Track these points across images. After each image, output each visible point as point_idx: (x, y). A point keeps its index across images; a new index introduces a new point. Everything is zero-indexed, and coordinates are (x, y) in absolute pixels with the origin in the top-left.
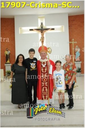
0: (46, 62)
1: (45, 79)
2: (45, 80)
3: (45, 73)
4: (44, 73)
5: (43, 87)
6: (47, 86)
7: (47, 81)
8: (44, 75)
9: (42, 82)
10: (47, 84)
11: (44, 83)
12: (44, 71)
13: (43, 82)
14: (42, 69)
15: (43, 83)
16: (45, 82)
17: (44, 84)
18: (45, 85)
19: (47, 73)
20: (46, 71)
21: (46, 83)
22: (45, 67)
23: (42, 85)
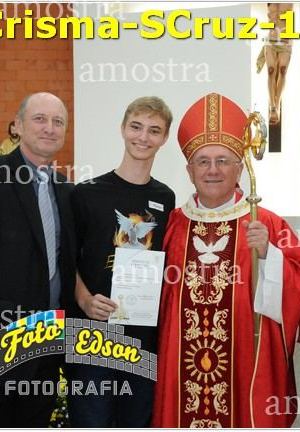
0: (232, 223)
3: (212, 308)
4: (200, 308)
5: (191, 414)
7: (226, 377)
8: (202, 326)
9: (186, 375)
10: (226, 396)
11: (201, 383)
12: (206, 295)
13: (194, 379)
15: (194, 389)
16: (211, 384)
17: (202, 396)
18: (211, 406)
19: (224, 312)
20: (220, 297)
21: (219, 390)
22: (219, 263)
23: (184, 402)
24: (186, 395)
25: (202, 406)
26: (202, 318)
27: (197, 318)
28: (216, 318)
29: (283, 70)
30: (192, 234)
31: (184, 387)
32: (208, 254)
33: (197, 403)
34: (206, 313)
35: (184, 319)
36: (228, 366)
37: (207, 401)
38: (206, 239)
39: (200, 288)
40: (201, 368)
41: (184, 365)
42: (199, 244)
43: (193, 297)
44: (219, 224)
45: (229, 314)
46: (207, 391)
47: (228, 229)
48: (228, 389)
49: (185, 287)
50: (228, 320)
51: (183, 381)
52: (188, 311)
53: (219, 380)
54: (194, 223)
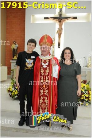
1: (46, 86)
2: (44, 86)
4: (43, 76)
5: (41, 96)
6: (47, 95)
7: (48, 89)
8: (44, 80)
10: (48, 92)
12: (45, 74)
13: (42, 89)
14: (42, 70)
15: (42, 91)
16: (45, 90)
17: (43, 92)
19: (48, 77)
20: (47, 74)
21: (46, 91)
22: (47, 68)
23: (40, 94)
24: (40, 92)
25: (43, 94)
26: (44, 78)
27: (43, 78)
28: (46, 78)
29: (61, 34)
30: (41, 62)
31: (40, 91)
32: (45, 66)
33: (42, 94)
34: (45, 77)
35: (40, 78)
36: (48, 87)
37: (44, 93)
38: (44, 63)
39: (43, 72)
40: (43, 87)
41: (40, 87)
42: (43, 64)
43: (42, 74)
44: (46, 60)
45: (49, 77)
46: (44, 91)
47: (48, 61)
48: (48, 91)
49: (41, 72)
50: (49, 78)
51: (40, 90)
52: (41, 77)
53: (46, 89)
54: (42, 60)
